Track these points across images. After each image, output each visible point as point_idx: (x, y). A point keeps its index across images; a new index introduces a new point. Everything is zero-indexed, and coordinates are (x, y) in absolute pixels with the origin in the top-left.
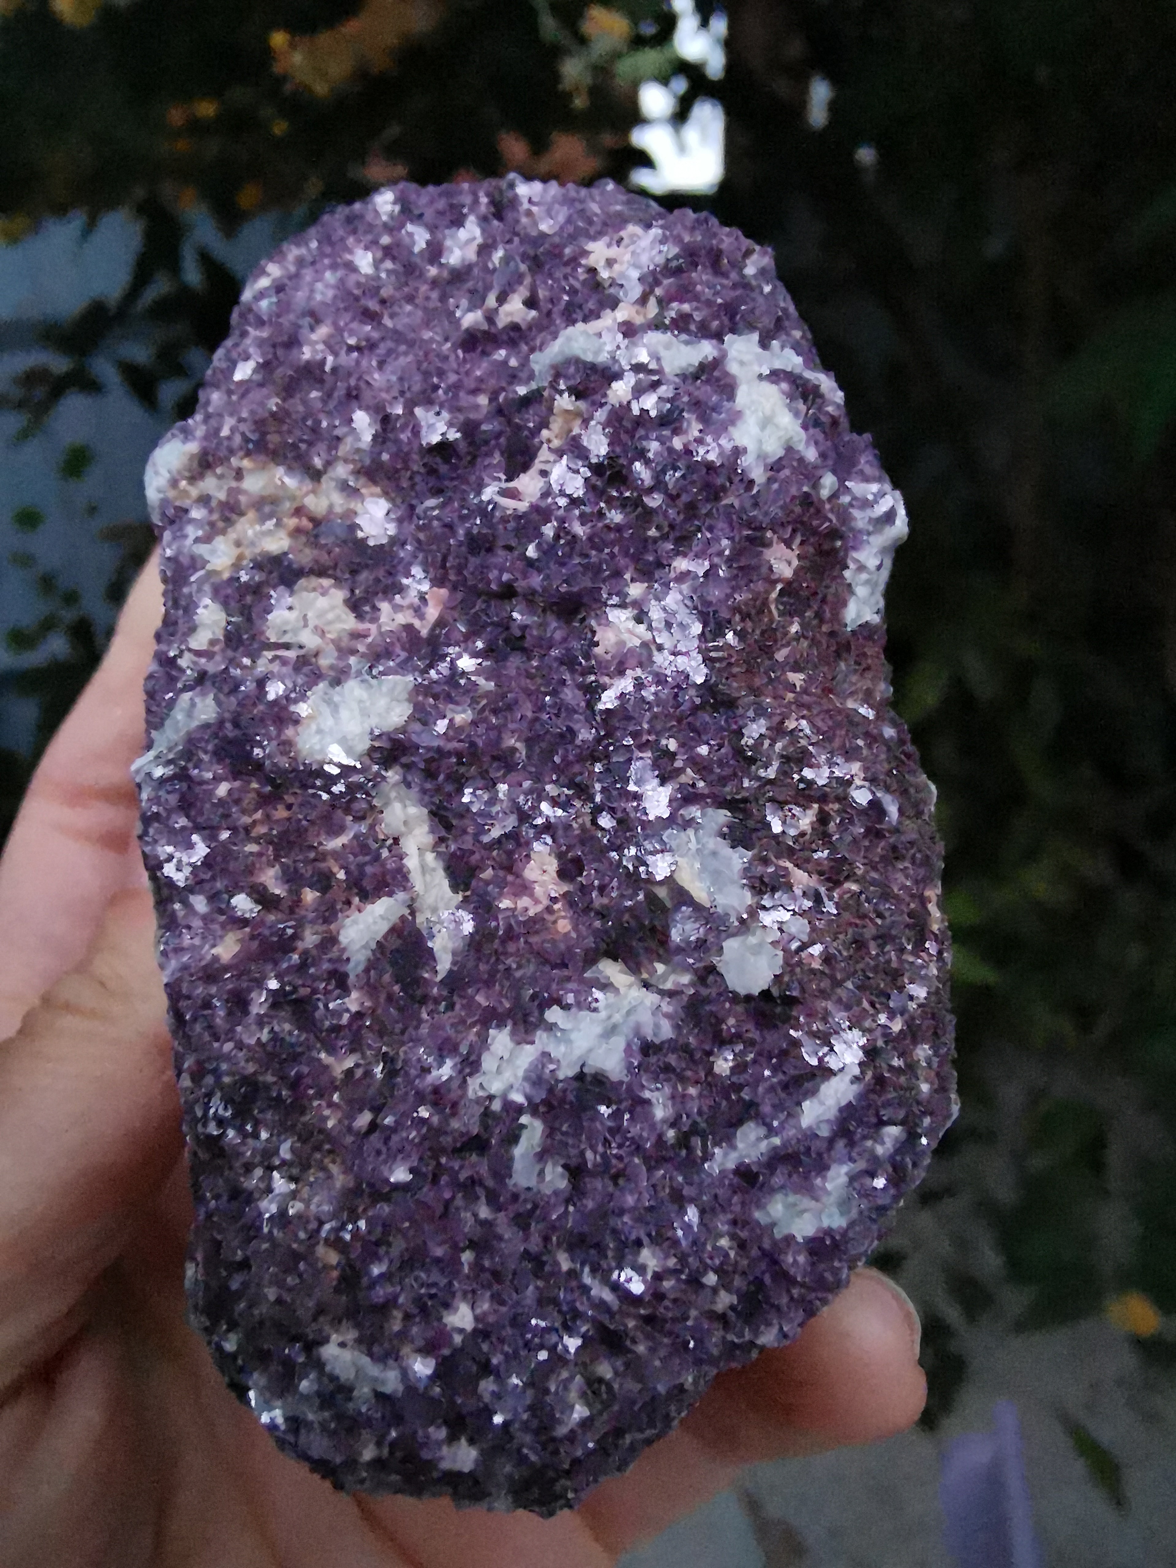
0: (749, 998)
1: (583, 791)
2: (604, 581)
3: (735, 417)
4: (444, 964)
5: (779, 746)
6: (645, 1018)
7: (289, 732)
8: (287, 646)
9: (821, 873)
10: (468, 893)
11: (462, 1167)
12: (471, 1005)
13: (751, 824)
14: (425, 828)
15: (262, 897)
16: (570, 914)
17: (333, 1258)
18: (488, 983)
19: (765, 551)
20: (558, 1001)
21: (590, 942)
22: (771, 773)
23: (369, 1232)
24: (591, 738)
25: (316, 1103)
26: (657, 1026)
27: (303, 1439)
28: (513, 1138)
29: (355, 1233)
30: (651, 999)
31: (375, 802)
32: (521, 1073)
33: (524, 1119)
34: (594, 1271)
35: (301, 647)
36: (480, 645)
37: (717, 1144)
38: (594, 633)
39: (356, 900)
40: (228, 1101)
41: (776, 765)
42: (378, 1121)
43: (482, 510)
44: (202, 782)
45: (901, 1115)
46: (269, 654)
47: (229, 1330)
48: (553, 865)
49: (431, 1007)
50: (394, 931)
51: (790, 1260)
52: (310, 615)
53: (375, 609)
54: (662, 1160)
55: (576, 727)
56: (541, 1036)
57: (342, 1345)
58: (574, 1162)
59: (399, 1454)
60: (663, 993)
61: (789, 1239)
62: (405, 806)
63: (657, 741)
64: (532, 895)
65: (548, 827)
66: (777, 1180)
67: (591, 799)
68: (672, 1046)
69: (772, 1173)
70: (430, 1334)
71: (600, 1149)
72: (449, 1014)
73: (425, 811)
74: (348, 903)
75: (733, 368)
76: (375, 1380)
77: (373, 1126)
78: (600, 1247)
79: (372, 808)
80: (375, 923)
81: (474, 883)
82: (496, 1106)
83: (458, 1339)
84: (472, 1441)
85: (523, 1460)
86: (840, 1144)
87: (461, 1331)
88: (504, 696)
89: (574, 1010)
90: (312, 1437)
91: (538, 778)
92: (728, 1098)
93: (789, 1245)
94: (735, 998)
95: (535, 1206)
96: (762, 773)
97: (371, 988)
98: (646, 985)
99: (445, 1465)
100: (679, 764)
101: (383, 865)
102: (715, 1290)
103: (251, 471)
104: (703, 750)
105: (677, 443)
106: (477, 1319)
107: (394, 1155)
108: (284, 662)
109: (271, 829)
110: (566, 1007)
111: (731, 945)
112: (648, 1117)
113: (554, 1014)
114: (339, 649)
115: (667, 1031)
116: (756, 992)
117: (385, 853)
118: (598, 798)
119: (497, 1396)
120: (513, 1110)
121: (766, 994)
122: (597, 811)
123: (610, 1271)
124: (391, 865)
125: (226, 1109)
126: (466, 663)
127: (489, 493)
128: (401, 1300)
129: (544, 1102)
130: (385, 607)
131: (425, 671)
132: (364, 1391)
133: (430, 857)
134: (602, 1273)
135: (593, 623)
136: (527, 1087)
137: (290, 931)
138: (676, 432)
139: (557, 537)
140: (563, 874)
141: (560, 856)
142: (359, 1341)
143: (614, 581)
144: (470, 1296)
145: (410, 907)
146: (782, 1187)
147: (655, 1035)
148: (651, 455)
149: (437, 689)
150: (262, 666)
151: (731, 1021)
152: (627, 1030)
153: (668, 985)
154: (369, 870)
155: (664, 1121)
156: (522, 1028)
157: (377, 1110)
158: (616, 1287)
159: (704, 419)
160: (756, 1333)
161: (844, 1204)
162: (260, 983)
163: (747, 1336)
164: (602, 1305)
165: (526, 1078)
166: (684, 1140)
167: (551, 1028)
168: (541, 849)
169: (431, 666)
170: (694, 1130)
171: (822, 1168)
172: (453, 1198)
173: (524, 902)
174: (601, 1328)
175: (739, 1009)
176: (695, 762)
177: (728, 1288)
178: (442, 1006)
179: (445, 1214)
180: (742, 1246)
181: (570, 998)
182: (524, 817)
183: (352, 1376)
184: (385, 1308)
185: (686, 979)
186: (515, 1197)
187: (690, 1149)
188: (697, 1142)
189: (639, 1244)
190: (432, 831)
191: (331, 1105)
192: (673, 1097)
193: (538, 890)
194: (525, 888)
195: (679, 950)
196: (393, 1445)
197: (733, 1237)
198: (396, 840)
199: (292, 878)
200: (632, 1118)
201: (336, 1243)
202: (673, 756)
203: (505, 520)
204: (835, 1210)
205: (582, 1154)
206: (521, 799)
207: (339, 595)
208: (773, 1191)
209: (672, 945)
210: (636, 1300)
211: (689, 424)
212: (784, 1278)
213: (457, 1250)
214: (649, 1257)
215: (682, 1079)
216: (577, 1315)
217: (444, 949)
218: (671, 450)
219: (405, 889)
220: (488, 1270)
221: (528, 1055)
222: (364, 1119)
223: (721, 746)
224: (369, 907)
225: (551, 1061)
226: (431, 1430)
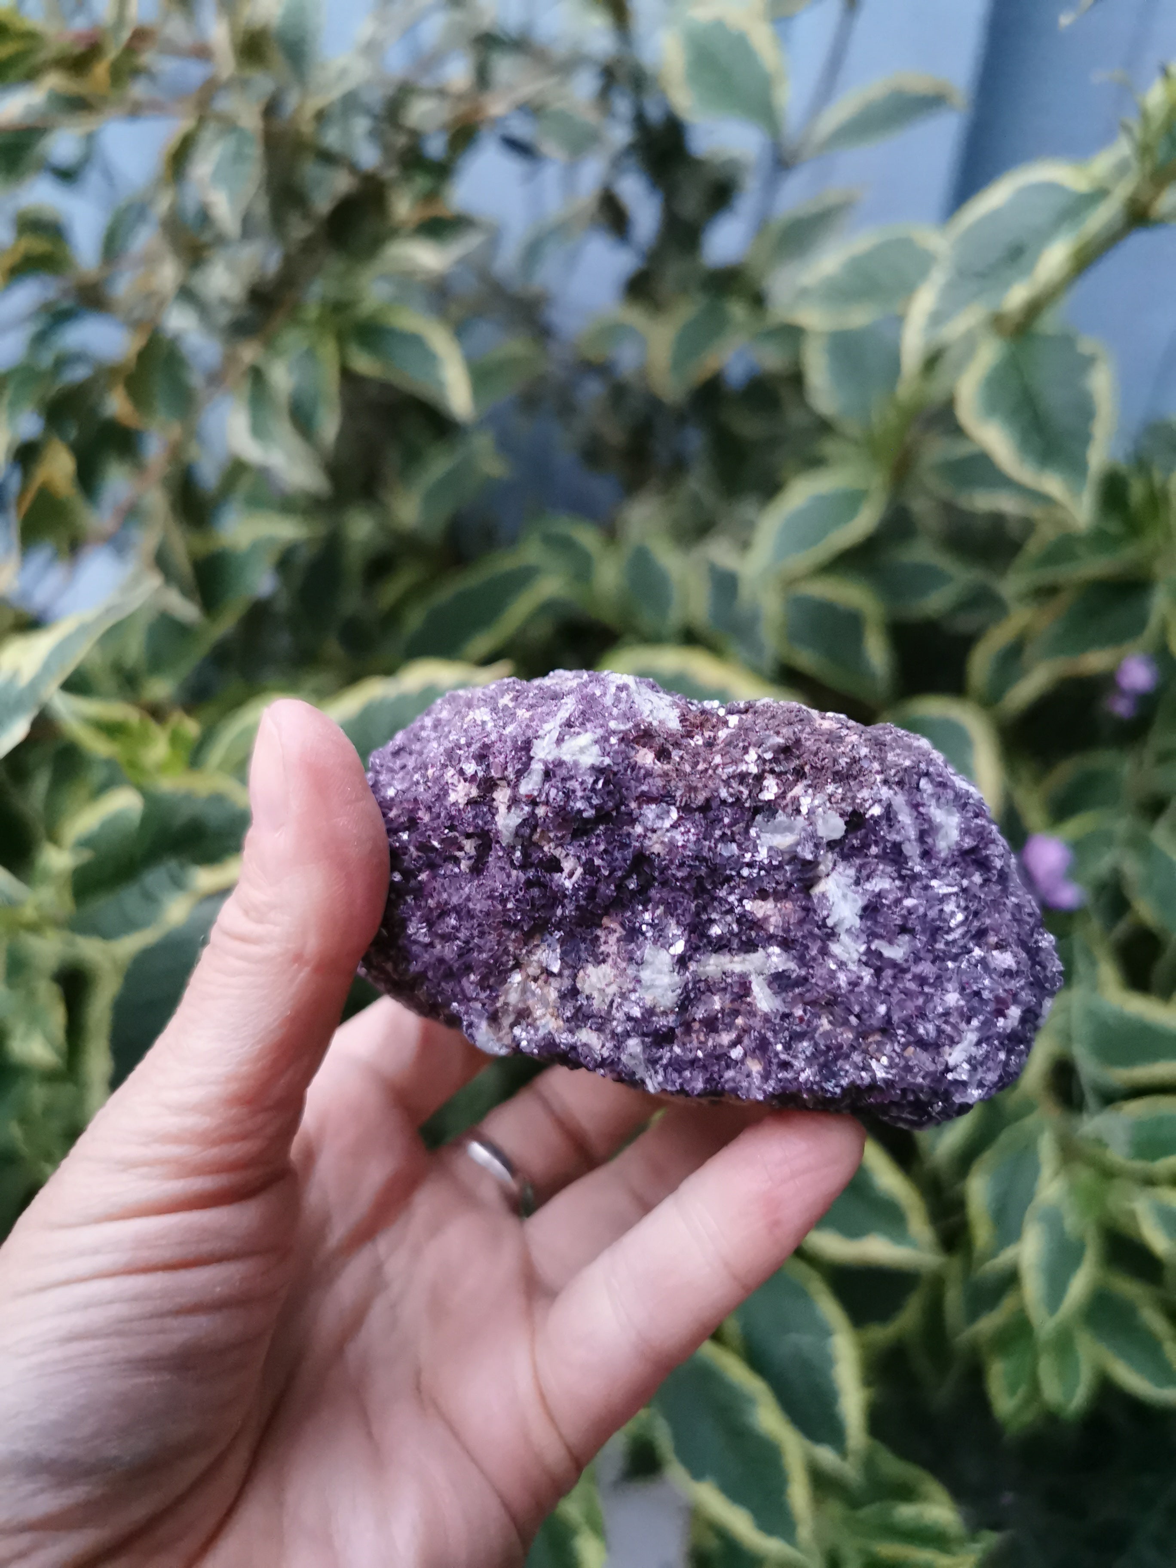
0: (846, 831)
1: (729, 879)
2: (631, 843)
3: (576, 764)
4: (792, 965)
5: (734, 785)
6: (844, 881)
7: (658, 1010)
8: (612, 1002)
9: (798, 781)
10: (760, 945)
11: (886, 981)
12: (814, 959)
13: (766, 807)
14: (722, 957)
15: (734, 1044)
16: (784, 901)
17: (911, 1049)
18: (807, 947)
19: (638, 764)
20: (825, 919)
21: (801, 895)
22: (746, 792)
23: (904, 1029)
24: (705, 870)
25: (839, 1040)
26: (848, 876)
27: (987, 1083)
28: (880, 955)
29: (903, 1036)
30: (834, 875)
31: (703, 978)
32: (853, 944)
33: (873, 947)
34: (947, 933)
35: (615, 995)
36: (640, 908)
37: (907, 863)
38: (653, 853)
39: (749, 999)
40: (828, 1080)
41: (742, 788)
42: (856, 1013)
43: (576, 890)
44: (670, 1059)
45: (915, 777)
46: (614, 1011)
47: (932, 1107)
48: (760, 903)
49: (810, 976)
50: (770, 985)
51: (966, 845)
52: (599, 986)
53: (602, 953)
54: (908, 890)
55: (698, 874)
56: (840, 930)
57: (950, 1054)
58: (897, 930)
59: (1006, 1042)
60: (833, 869)
61: (957, 843)
62: (709, 965)
63: (715, 839)
64: (770, 916)
65: (740, 900)
66: (929, 840)
67: (732, 876)
68: (859, 870)
69: (926, 843)
70: (955, 1014)
71: (895, 917)
72: (815, 969)
73: (714, 955)
74: (749, 1004)
75: (550, 758)
76: (970, 1045)
77: (858, 1016)
78: (939, 928)
79: (706, 980)
80: (763, 993)
81: (756, 942)
82: (864, 958)
83: (962, 1003)
84: (1008, 1008)
85: (1022, 988)
86: (921, 809)
87: (958, 1000)
88: (669, 903)
89: (830, 913)
90: (987, 1078)
91: (714, 898)
92: (888, 853)
93: (960, 844)
94: (845, 837)
95: (914, 953)
96: (745, 796)
97: (793, 1003)
98: (828, 875)
99: (1016, 1023)
100: (729, 833)
101: (735, 982)
102: (971, 882)
103: (506, 998)
104: (726, 820)
105: (579, 794)
106: (955, 991)
107: (872, 1009)
108: (620, 1005)
109: (703, 1031)
110: (828, 916)
111: (820, 833)
112: (887, 891)
113: (830, 922)
114: (621, 975)
115: (852, 872)
116: (844, 827)
117: (729, 980)
118: (734, 873)
119: (991, 991)
120: (869, 951)
121: (846, 823)
122: (739, 874)
123: (949, 927)
124: (736, 978)
125: (831, 1082)
126: (647, 916)
127: (568, 884)
128: (937, 1023)
129: (868, 936)
130: (603, 948)
131: (646, 938)
132: (974, 1051)
133: (736, 959)
134: (950, 930)
135: (648, 853)
136: (860, 942)
137: (756, 1034)
138: (574, 791)
139: (603, 859)
140: (764, 899)
141: (755, 898)
142: (951, 1046)
143: (631, 838)
144: (944, 992)
145: (759, 975)
146: (934, 840)
147: (851, 878)
148: (582, 808)
149: (657, 934)
150: (620, 1015)
151: (854, 841)
152: (846, 891)
153: (831, 865)
154: (736, 990)
155: (891, 884)
156: (832, 938)
157: (851, 1012)
158: (958, 926)
159: (572, 778)
160: (995, 868)
161: (949, 813)
162: (777, 1054)
163: (995, 872)
164: (963, 936)
165: (855, 942)
166: (902, 878)
167: (835, 925)
168: (748, 905)
169: (643, 934)
170: (899, 871)
171: (929, 821)
172: (899, 988)
173: (772, 920)
174: (973, 937)
175: (849, 836)
176: (730, 826)
177: (971, 875)
178: (811, 971)
179: (906, 994)
180: (955, 864)
181: (825, 913)
182: (731, 911)
183: (965, 1053)
184: (940, 1031)
185: (830, 855)
186: (906, 961)
187: (907, 876)
188: (904, 872)
189: (941, 911)
190: (724, 955)
191: (842, 1034)
192: (881, 877)
193: (769, 913)
194: (766, 918)
195: (816, 857)
196: (1002, 1043)
197: (950, 867)
198: (724, 973)
199: (729, 1027)
200: (886, 899)
201: (905, 1046)
202: (724, 834)
203: (584, 880)
204: (950, 818)
205: (895, 925)
206: (724, 909)
207: (590, 969)
208: (934, 845)
209: (812, 860)
210: (966, 918)
211: (573, 786)
212: (973, 850)
213: (922, 993)
214: (950, 907)
215: (874, 871)
216: (965, 947)
217: (785, 964)
218: (582, 798)
219: (750, 975)
220: (935, 981)
221: (844, 938)
222: (853, 1020)
223: (726, 811)
224: (754, 994)
225: (850, 928)
226: (998, 1024)
